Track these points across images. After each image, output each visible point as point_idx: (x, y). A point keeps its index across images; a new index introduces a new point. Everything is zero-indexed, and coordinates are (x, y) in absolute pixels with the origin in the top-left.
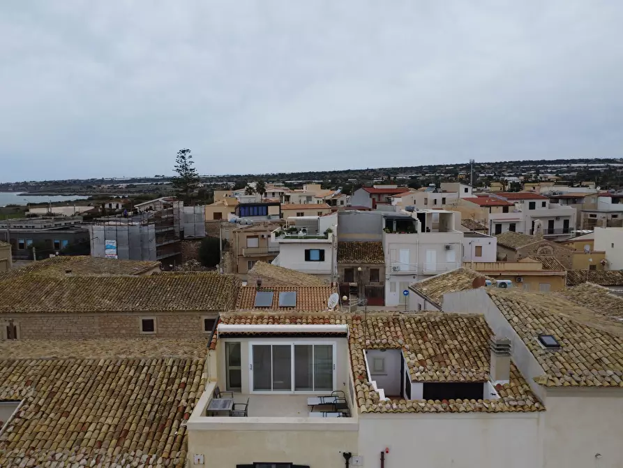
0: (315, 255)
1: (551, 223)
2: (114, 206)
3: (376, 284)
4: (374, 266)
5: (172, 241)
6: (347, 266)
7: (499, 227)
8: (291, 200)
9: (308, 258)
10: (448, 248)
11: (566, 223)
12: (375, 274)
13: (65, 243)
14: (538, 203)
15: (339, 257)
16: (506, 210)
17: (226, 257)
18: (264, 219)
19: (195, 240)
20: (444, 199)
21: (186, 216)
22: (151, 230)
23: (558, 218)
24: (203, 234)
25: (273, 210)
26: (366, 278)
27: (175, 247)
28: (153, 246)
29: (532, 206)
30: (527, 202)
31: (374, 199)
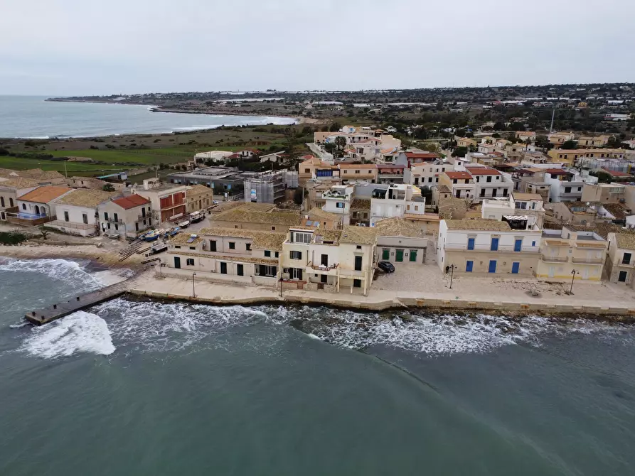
0: (341, 205)
1: (495, 191)
2: (245, 154)
3: (366, 220)
4: (365, 212)
5: (281, 190)
6: (355, 211)
7: (459, 192)
8: (364, 152)
9: (338, 205)
10: (397, 206)
11: (506, 191)
12: (366, 215)
13: (229, 187)
14: (494, 177)
15: (351, 207)
16: (467, 182)
17: (305, 201)
18: (330, 178)
19: (292, 189)
20: (444, 169)
21: (289, 176)
22: (272, 185)
23: (499, 188)
24: (297, 185)
25: (335, 173)
26: (362, 217)
27: (282, 193)
28: (272, 193)
29: (489, 180)
30: (485, 177)
31: (409, 162)
